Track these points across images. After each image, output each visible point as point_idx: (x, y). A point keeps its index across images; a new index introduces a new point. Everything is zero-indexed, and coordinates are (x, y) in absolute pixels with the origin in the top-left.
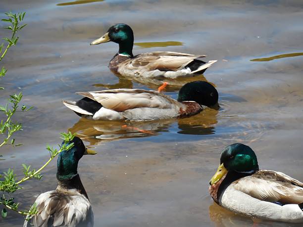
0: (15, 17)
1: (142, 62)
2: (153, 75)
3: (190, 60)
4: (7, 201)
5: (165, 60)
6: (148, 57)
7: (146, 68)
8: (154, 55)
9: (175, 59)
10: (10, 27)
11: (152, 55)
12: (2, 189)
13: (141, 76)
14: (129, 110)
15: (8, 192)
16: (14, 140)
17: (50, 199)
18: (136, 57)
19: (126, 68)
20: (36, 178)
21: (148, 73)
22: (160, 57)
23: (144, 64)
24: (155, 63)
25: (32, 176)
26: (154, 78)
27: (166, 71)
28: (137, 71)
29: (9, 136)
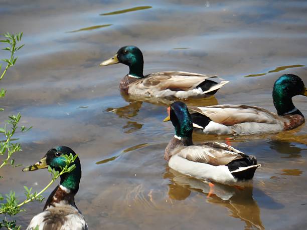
0: (13, 38)
1: (153, 82)
2: (164, 95)
3: (201, 80)
4: (9, 223)
5: (176, 80)
6: (159, 77)
7: (157, 88)
8: (166, 74)
9: (186, 79)
10: (8, 48)
11: (163, 75)
12: (4, 211)
13: (152, 96)
14: (238, 124)
15: (10, 214)
16: (14, 161)
17: (44, 223)
18: (147, 76)
19: (137, 88)
20: (37, 200)
21: (159, 92)
22: (171, 77)
23: (155, 83)
24: (166, 83)
25: (33, 198)
26: (165, 98)
27: (177, 91)
28: (148, 90)
29: (9, 157)
